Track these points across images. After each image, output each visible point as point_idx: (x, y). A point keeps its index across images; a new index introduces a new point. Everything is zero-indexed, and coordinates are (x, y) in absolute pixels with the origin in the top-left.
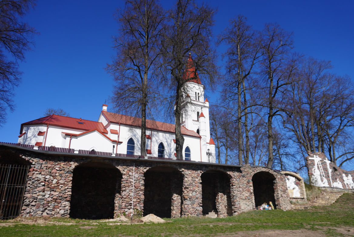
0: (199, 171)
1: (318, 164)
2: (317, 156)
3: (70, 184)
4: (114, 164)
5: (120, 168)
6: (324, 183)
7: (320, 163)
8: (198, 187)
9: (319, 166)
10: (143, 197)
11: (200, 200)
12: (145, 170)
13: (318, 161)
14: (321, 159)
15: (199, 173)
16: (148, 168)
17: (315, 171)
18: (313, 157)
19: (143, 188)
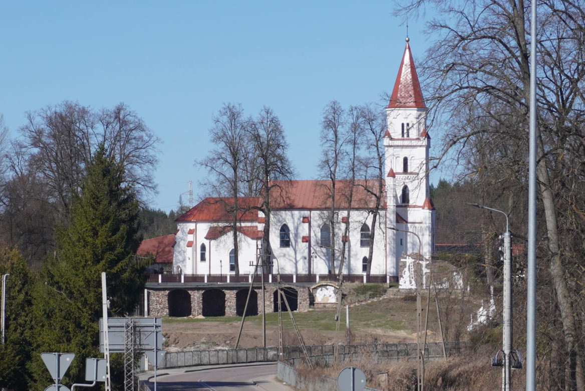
0: (234, 291)
1: (409, 266)
2: (410, 257)
3: (167, 301)
4: (187, 290)
5: (189, 292)
6: (412, 285)
7: (412, 264)
8: (234, 300)
9: (411, 267)
10: (202, 306)
11: (235, 307)
12: (203, 292)
13: (410, 262)
14: (413, 260)
15: (235, 292)
16: (204, 291)
17: (405, 273)
18: (406, 258)
19: (201, 301)
